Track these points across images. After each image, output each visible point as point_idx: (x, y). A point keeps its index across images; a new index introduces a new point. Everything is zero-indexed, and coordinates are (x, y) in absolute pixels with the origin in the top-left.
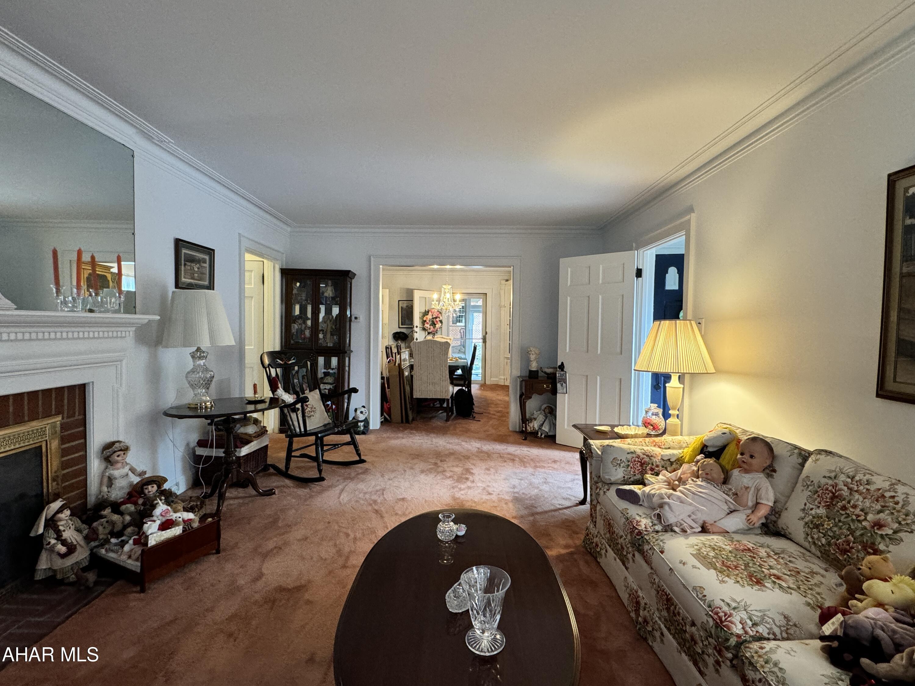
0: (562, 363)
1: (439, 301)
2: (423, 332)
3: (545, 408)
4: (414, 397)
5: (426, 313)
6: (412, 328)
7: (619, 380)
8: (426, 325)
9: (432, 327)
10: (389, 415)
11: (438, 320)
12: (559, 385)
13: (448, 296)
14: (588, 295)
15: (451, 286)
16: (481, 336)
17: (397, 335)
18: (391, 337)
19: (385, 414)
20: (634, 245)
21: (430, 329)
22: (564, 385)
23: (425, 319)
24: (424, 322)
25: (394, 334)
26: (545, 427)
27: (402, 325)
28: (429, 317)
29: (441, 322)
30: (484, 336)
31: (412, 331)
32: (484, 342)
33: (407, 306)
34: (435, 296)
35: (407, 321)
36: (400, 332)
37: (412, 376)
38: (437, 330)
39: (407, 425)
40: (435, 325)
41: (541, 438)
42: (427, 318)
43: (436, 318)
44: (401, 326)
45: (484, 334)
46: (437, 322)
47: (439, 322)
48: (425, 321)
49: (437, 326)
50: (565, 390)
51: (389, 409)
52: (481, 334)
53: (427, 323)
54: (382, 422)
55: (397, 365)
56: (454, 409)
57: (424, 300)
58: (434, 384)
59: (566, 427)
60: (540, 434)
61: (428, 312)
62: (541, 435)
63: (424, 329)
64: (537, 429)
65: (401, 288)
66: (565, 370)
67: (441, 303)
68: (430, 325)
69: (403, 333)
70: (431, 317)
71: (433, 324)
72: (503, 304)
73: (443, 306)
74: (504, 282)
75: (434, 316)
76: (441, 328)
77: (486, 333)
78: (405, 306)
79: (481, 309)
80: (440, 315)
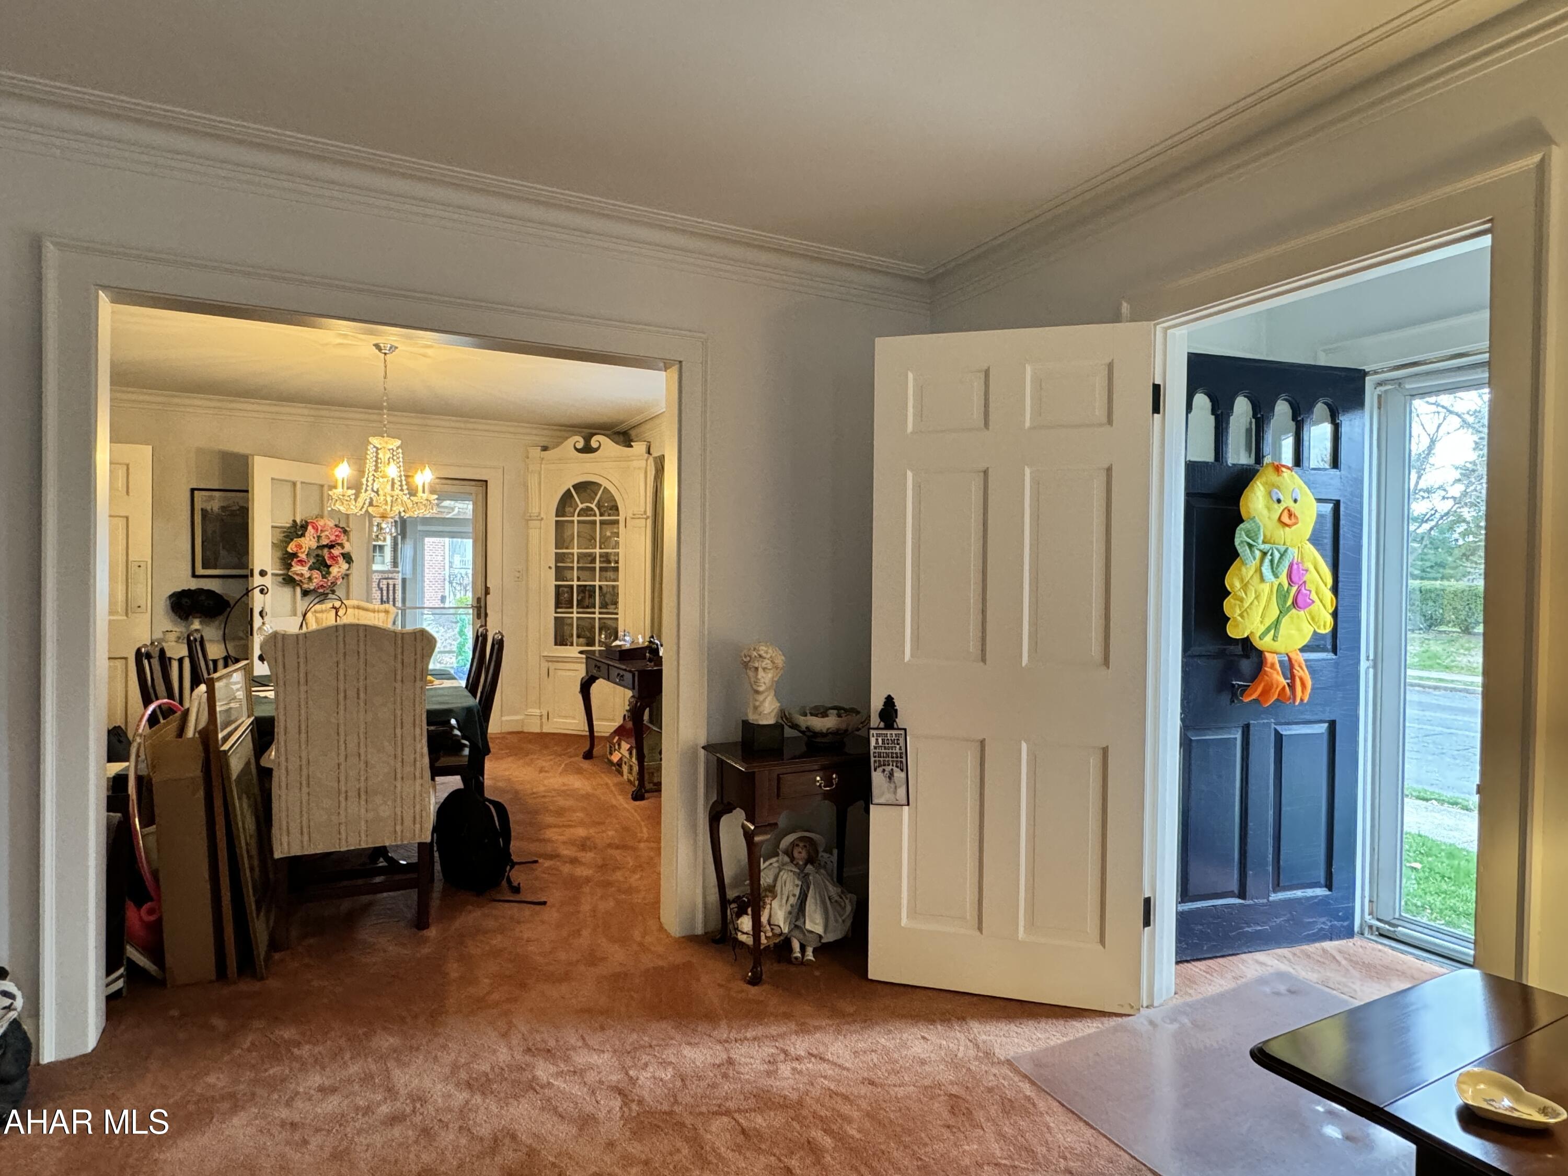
0: (889, 701)
1: (356, 486)
2: (286, 592)
3: (793, 845)
4: (277, 855)
5: (297, 530)
6: (246, 577)
7: (1099, 756)
8: (297, 568)
9: (316, 574)
10: (155, 951)
11: (336, 552)
12: (878, 778)
13: (392, 471)
14: (983, 466)
15: (398, 443)
16: (469, 598)
17: (184, 600)
18: (162, 604)
19: (132, 953)
20: (1125, 307)
21: (310, 579)
22: (899, 775)
23: (291, 548)
24: (288, 559)
25: (171, 597)
26: (813, 921)
27: (204, 567)
28: (308, 542)
29: (348, 558)
30: (479, 600)
31: (248, 592)
32: (479, 617)
33: (223, 508)
34: (343, 471)
35: (223, 553)
36: (200, 591)
37: (266, 774)
38: (334, 584)
39: (246, 986)
40: (329, 567)
41: (802, 963)
42: (300, 546)
43: (331, 547)
44: (200, 571)
45: (480, 594)
46: (333, 558)
47: (341, 560)
48: (294, 555)
49: (334, 570)
50: (902, 792)
51: (156, 928)
52: (470, 595)
53: (301, 562)
54: (112, 1000)
55: (190, 733)
56: (438, 867)
57: (288, 488)
58: (364, 794)
59: (904, 921)
60: (796, 945)
61: (304, 527)
62: (803, 948)
63: (289, 581)
64: (786, 930)
65: (200, 451)
66: (901, 721)
67: (363, 496)
68: (310, 569)
69: (210, 593)
70: (314, 544)
71: (321, 565)
72: (534, 510)
73: (371, 504)
74: (536, 452)
75: (325, 542)
76: (346, 576)
77: (487, 591)
78: (215, 504)
79: (470, 529)
80: (343, 540)
